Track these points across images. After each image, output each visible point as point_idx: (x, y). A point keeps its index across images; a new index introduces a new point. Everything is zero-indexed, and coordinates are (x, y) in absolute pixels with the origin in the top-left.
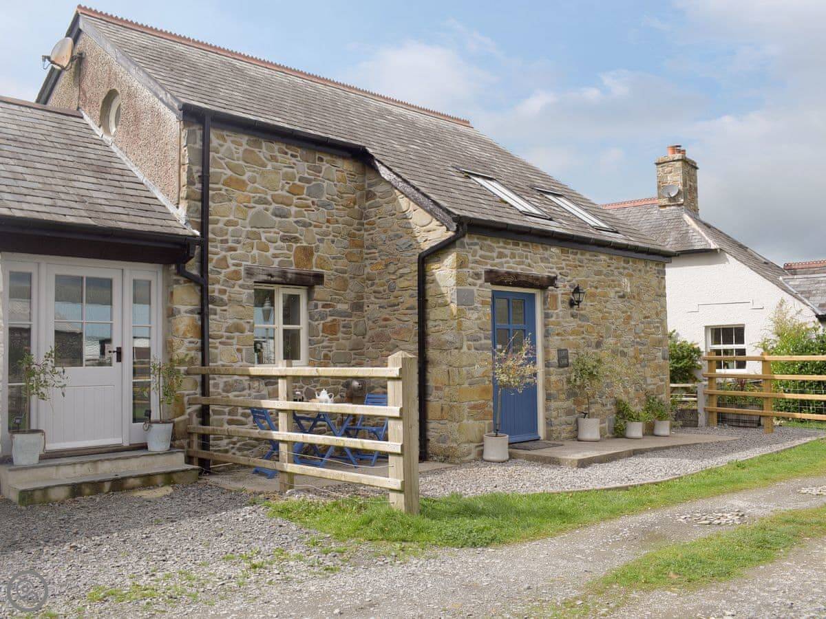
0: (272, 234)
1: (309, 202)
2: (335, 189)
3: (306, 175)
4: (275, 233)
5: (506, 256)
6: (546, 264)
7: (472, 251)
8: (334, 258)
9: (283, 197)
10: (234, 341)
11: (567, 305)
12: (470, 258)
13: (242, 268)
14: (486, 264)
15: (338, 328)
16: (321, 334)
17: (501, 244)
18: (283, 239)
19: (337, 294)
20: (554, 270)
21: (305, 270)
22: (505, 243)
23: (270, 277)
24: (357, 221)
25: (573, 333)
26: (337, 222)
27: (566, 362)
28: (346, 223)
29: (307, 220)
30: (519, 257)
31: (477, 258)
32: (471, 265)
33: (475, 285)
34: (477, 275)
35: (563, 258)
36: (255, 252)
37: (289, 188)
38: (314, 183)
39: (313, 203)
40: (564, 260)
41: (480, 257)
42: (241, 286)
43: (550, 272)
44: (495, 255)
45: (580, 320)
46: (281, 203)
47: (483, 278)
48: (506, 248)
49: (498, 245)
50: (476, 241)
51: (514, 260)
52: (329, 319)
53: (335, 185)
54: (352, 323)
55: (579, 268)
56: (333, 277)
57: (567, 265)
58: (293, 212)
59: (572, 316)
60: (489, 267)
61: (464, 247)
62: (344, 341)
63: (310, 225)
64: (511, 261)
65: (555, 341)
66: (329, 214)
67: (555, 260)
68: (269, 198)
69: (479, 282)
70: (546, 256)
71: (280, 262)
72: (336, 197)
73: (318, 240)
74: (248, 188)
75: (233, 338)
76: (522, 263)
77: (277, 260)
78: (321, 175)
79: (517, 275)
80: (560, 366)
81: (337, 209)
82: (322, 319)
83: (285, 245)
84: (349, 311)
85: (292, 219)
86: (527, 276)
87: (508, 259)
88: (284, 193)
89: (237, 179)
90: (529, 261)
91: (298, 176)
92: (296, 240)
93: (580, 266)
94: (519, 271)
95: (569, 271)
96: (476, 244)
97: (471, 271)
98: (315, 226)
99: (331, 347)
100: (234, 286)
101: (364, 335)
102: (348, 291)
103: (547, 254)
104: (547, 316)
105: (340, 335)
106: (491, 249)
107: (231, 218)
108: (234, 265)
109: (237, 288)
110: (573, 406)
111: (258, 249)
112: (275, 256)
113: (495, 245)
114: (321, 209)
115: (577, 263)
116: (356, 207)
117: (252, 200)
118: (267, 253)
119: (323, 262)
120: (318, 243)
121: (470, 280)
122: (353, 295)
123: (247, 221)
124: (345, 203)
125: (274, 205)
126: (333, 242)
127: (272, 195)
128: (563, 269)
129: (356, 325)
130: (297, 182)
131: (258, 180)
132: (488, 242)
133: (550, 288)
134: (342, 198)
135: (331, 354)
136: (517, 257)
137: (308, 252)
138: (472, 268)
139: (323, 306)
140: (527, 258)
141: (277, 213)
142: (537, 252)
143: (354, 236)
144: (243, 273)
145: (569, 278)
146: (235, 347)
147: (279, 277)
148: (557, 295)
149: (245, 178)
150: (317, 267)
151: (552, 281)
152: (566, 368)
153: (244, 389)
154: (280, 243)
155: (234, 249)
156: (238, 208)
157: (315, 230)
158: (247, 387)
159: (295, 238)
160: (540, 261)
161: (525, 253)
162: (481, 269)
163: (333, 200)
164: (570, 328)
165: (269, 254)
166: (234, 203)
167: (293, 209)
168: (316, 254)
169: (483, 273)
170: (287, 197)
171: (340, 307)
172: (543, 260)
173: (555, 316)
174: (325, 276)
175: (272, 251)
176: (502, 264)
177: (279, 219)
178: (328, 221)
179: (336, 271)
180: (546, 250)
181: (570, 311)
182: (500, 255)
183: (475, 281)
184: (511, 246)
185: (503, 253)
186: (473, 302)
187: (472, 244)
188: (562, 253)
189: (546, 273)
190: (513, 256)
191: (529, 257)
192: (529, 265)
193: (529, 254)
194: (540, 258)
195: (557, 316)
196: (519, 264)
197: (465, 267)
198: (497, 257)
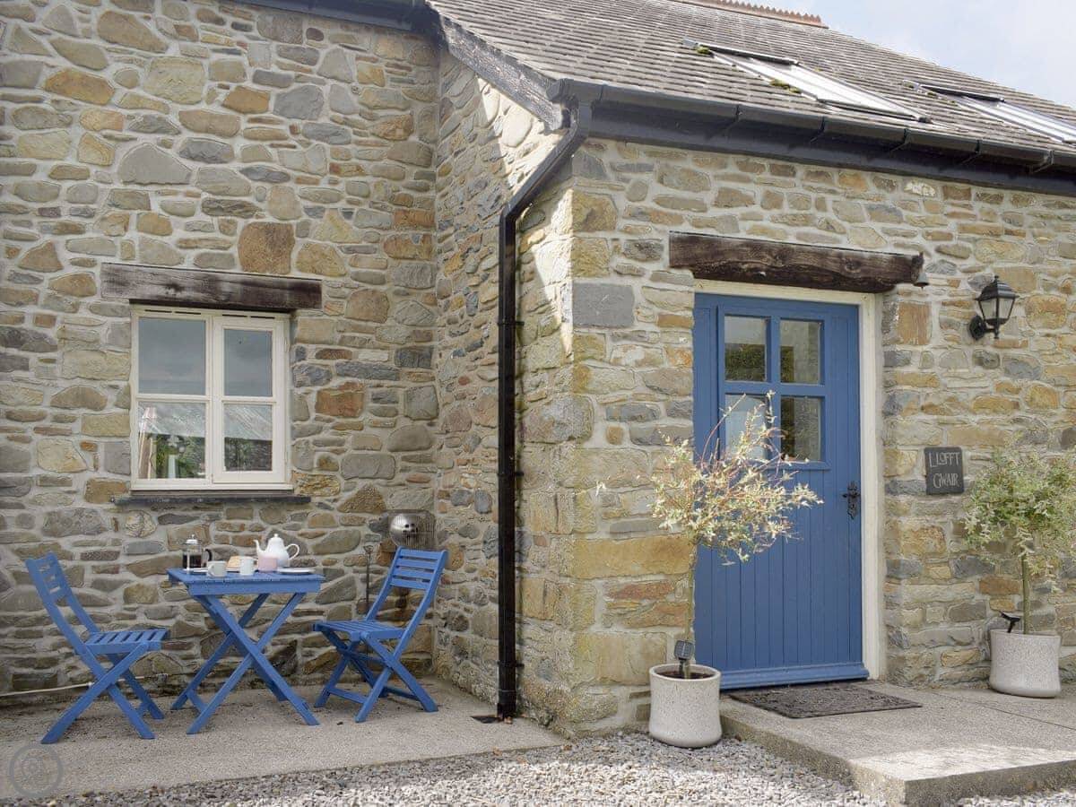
0: (180, 198)
1: (284, 129)
2: (355, 99)
3: (274, 69)
4: (188, 194)
5: (748, 201)
6: (889, 226)
7: (627, 186)
8: (349, 250)
9: (212, 116)
10: (76, 427)
11: (962, 332)
12: (622, 203)
13: (97, 271)
14: (679, 220)
15: (358, 403)
16: (313, 415)
17: (732, 169)
18: (210, 208)
19: (357, 329)
20: (919, 240)
21: (268, 276)
22: (743, 167)
23: (171, 292)
24: (416, 170)
25: (980, 406)
26: (359, 171)
27: (953, 481)
28: (383, 173)
29: (277, 167)
30: (794, 204)
31: (648, 204)
32: (622, 223)
33: (637, 274)
34: (647, 251)
35: (950, 209)
36: (133, 235)
37: (228, 97)
38: (295, 86)
39: (293, 130)
40: (953, 215)
41: (658, 201)
42: (92, 309)
43: (898, 245)
44: (709, 197)
45: (1007, 372)
46: (207, 131)
47: (666, 256)
48: (748, 181)
49: (722, 172)
50: (644, 159)
51: (775, 212)
52: (337, 382)
53: (355, 91)
54: (400, 393)
55: (1006, 238)
56: (347, 291)
57: (963, 229)
58: (237, 151)
59: (980, 361)
60: (686, 228)
61: (601, 174)
62: (376, 431)
63: (286, 178)
64: (767, 214)
65: (919, 429)
66: (335, 154)
67: (922, 212)
68: (174, 119)
69: (651, 268)
70: (889, 203)
71: (200, 257)
72: (356, 117)
73: (308, 210)
74: (115, 100)
75: (73, 420)
76: (807, 220)
77: (193, 254)
78: (316, 68)
79: (784, 252)
80: (931, 492)
81: (358, 143)
82: (315, 382)
83: (215, 221)
84: (392, 365)
85: (235, 166)
86: (822, 255)
87: (756, 208)
88: (216, 109)
89: (85, 77)
90: (831, 215)
91: (250, 72)
92: (245, 210)
93: (1009, 233)
94: (792, 240)
95: (970, 245)
96: (641, 168)
97: (623, 238)
98: (299, 181)
99: (341, 443)
100: (75, 308)
101: (431, 420)
102: (389, 322)
103: (890, 199)
104: (890, 361)
105: (365, 417)
106: (696, 182)
107: (70, 161)
108: (74, 263)
109: (83, 313)
110: (978, 597)
111: (140, 229)
112: (186, 244)
113: (709, 172)
114: (315, 142)
115: (1000, 223)
116: (414, 138)
117: (127, 124)
118: (166, 239)
119: (318, 258)
120: (305, 217)
121: (620, 261)
122: (403, 331)
123: (115, 169)
124: (380, 127)
125: (187, 135)
126: (348, 214)
127: (180, 113)
128: (949, 237)
129: (409, 397)
130: (248, 84)
131: (142, 80)
132: (689, 162)
133: (901, 287)
134: (372, 118)
135: (338, 459)
136: (785, 203)
137: (278, 239)
138: (626, 231)
139: (321, 355)
140: (821, 205)
141: (193, 152)
142: (859, 191)
143: (407, 201)
144: (98, 282)
145: (970, 262)
146: (76, 439)
147: (196, 289)
148: (927, 306)
149: (106, 75)
150: (301, 270)
151: (908, 269)
152: (955, 499)
153: (100, 530)
154: (200, 217)
155: (78, 230)
156: (87, 142)
157: (299, 189)
158: (108, 523)
159: (242, 205)
160: (866, 214)
161: (813, 195)
162: (660, 234)
163: (347, 122)
164: (973, 394)
165: (170, 240)
166: (76, 132)
167: (239, 144)
168: (299, 243)
169: (666, 243)
170: (222, 117)
171: (366, 356)
172: (876, 212)
173: (916, 361)
174: (324, 290)
175: (179, 233)
176: (732, 222)
177: (201, 165)
178: (335, 169)
179: (356, 277)
180: (892, 186)
181: (971, 349)
182: (726, 199)
183: (638, 265)
184: (766, 175)
185: (736, 192)
186: (628, 320)
187: (629, 168)
188: (946, 196)
189: (887, 248)
190: (772, 201)
191: (829, 205)
192: (829, 226)
193: (830, 198)
194: (870, 209)
195: (927, 360)
196: (793, 221)
197: (604, 228)
198: (717, 204)
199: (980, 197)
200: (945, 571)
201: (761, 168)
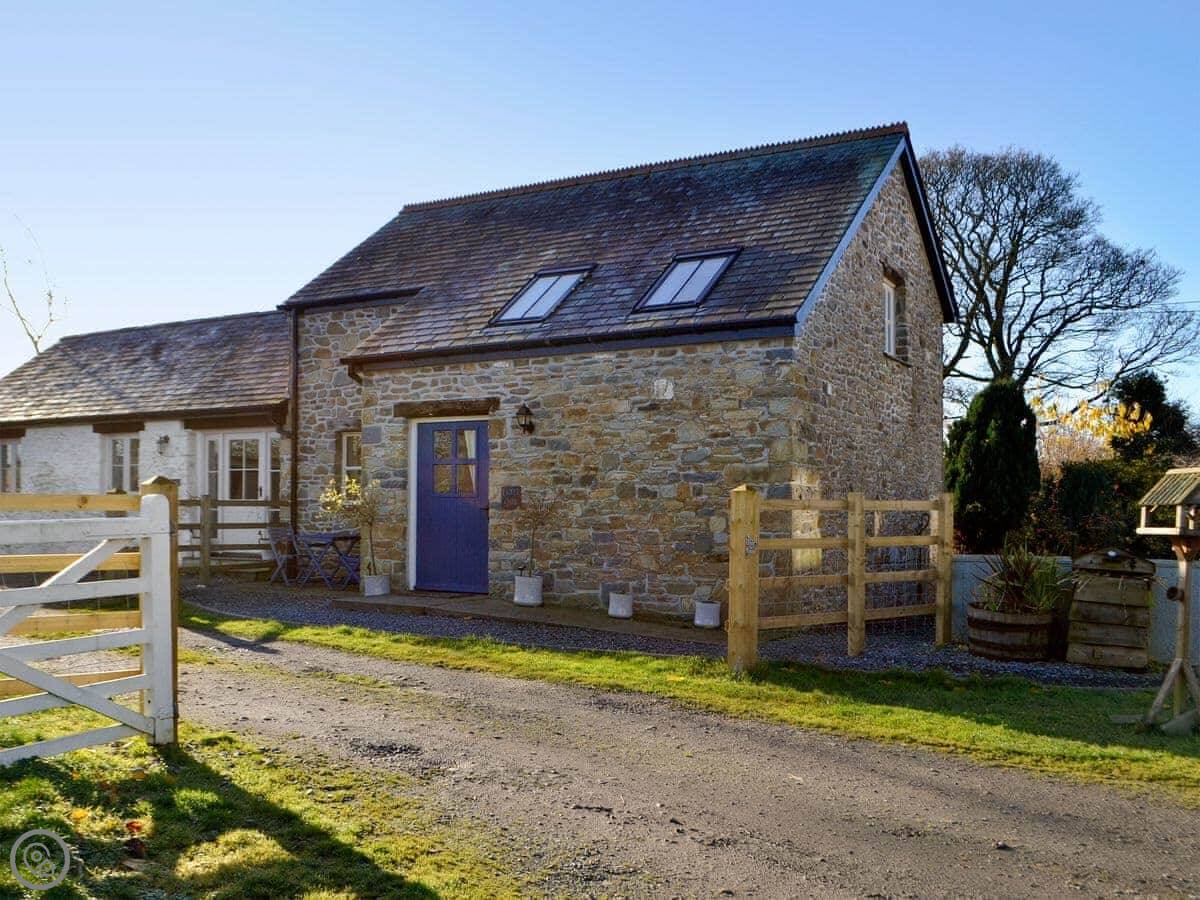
6: (485, 385)
7: (381, 387)
10: (320, 481)
12: (379, 394)
13: (325, 422)
14: (398, 397)
17: (419, 373)
20: (500, 389)
22: (423, 371)
25: (535, 466)
27: (515, 503)
30: (443, 382)
31: (389, 393)
32: (380, 402)
33: (383, 421)
34: (386, 412)
35: (518, 371)
36: (336, 407)
40: (519, 374)
41: (392, 391)
42: (325, 436)
43: (489, 393)
44: (409, 386)
47: (393, 413)
48: (425, 376)
49: (415, 375)
50: (387, 376)
51: (436, 387)
57: (525, 379)
60: (401, 400)
64: (432, 389)
65: (499, 478)
67: (503, 376)
69: (388, 418)
70: (485, 374)
74: (332, 355)
75: (319, 478)
76: (449, 389)
80: (504, 508)
86: (453, 402)
87: (428, 388)
89: (324, 350)
90: (459, 385)
94: (442, 398)
95: (527, 388)
96: (387, 379)
97: (380, 408)
100: (320, 436)
103: (487, 372)
106: (405, 381)
107: (319, 382)
108: (320, 420)
109: (322, 438)
111: (338, 404)
113: (410, 376)
117: (335, 364)
121: (378, 417)
123: (332, 382)
128: (517, 385)
131: (339, 346)
132: (403, 374)
133: (490, 412)
136: (440, 383)
138: (381, 405)
140: (455, 381)
142: (473, 372)
144: (326, 426)
145: (529, 395)
148: (503, 419)
149: (330, 347)
151: (493, 403)
152: (517, 511)
155: (320, 407)
156: (324, 373)
160: (475, 381)
161: (452, 377)
162: (391, 404)
166: (321, 370)
169: (393, 407)
172: (482, 379)
173: (499, 446)
176: (417, 395)
180: (488, 366)
181: (528, 438)
182: (416, 385)
183: (383, 417)
184: (432, 372)
185: (419, 382)
186: (379, 440)
187: (383, 380)
188: (515, 365)
189: (484, 395)
190: (434, 383)
191: (459, 380)
192: (458, 390)
193: (459, 377)
194: (476, 378)
195: (504, 446)
196: (443, 389)
197: (373, 405)
198: (413, 388)
199: (533, 363)
200: (512, 546)
201: (429, 371)
